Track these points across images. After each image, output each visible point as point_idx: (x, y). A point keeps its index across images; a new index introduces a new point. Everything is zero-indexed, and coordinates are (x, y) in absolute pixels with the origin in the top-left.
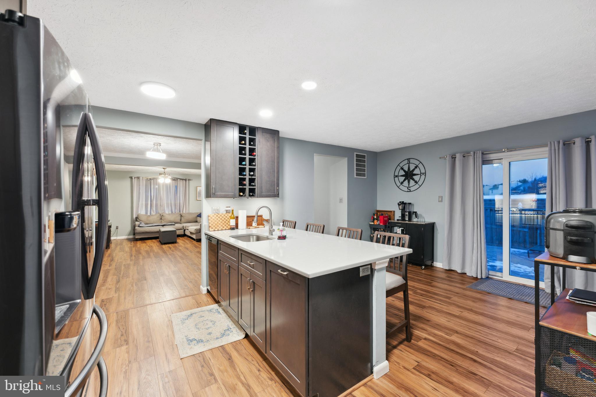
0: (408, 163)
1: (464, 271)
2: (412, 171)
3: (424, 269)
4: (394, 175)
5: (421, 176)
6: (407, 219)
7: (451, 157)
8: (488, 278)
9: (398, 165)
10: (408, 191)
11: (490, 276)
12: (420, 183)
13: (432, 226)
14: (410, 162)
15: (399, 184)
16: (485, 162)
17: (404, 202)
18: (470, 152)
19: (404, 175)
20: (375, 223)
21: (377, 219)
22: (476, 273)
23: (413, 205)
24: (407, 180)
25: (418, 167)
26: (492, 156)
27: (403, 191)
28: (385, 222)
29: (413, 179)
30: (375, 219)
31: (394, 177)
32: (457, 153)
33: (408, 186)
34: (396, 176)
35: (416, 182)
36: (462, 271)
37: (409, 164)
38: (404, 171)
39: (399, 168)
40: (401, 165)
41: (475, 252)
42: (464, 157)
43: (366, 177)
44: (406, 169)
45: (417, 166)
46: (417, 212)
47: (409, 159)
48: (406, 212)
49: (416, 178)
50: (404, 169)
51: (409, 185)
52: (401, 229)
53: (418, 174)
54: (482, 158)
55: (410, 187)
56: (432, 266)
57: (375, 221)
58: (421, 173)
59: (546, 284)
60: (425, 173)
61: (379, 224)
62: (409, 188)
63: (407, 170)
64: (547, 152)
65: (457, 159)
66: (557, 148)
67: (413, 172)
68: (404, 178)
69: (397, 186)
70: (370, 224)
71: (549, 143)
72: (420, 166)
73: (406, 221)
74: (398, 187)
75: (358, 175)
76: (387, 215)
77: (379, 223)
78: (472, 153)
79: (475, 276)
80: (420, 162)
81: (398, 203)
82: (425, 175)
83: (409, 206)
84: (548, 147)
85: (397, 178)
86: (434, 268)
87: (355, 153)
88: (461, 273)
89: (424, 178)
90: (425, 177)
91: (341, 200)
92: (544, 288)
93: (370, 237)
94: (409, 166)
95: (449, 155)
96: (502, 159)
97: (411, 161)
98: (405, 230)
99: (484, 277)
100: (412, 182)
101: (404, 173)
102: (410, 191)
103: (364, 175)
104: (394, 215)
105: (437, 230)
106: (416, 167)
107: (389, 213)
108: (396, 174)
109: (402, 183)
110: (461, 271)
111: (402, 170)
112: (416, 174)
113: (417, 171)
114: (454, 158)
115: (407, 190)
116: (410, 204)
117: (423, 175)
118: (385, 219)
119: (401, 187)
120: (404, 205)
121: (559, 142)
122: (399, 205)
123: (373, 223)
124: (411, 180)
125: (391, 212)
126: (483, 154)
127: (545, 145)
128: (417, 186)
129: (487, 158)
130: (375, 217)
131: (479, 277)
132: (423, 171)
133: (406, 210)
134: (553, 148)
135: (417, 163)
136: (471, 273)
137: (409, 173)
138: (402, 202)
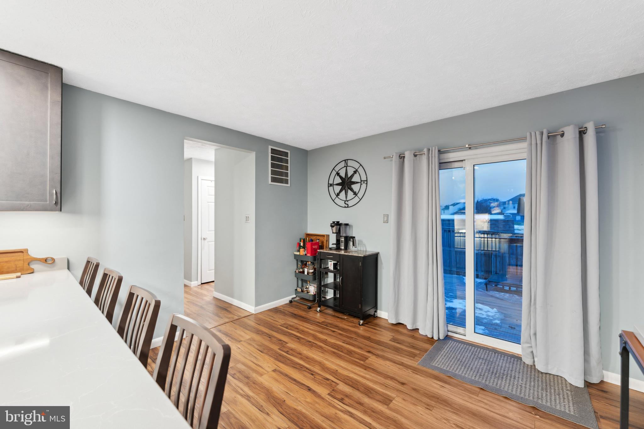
0: (345, 166)
1: (415, 326)
2: (350, 177)
3: (362, 325)
4: (328, 184)
5: (361, 184)
6: (343, 248)
7: (398, 156)
8: (447, 337)
9: (334, 169)
10: (345, 207)
11: (450, 334)
12: (360, 195)
13: (375, 258)
14: (348, 165)
15: (334, 196)
16: (443, 165)
17: (339, 222)
18: (423, 150)
19: (340, 183)
20: (301, 254)
21: (304, 247)
22: (431, 331)
23: (352, 226)
24: (344, 191)
25: (357, 172)
26: (452, 156)
27: (339, 206)
28: (314, 253)
29: (352, 190)
30: (301, 246)
31: (328, 187)
32: (406, 151)
33: (345, 200)
34: (331, 185)
35: (355, 194)
36: (413, 327)
37: (347, 168)
38: (341, 177)
39: (334, 173)
40: (337, 169)
41: (430, 299)
42: (415, 156)
43: (289, 185)
44: (343, 175)
45: (357, 170)
46: (354, 237)
47: (346, 161)
48: (341, 236)
49: (355, 187)
50: (340, 174)
51: (346, 197)
52: (334, 263)
53: (357, 183)
54: (439, 159)
55: (348, 201)
56: (375, 317)
57: (302, 250)
58: (361, 181)
59: (523, 348)
60: (367, 181)
61: (306, 255)
62: (346, 202)
63: (344, 177)
64: (526, 150)
65: (406, 159)
66: (539, 142)
67: (351, 180)
68: (340, 187)
69: (332, 199)
70: (294, 254)
71: (528, 135)
72: (361, 170)
73: (341, 249)
74: (333, 201)
75: (274, 180)
76: (318, 241)
77: (306, 253)
78: (425, 150)
79: (430, 336)
80: (361, 165)
81: (331, 224)
82: (367, 184)
83: (346, 228)
84: (527, 142)
85: (332, 187)
86: (377, 321)
87: (270, 147)
88: (411, 329)
89: (365, 187)
90: (367, 186)
91: (247, 218)
92: (521, 354)
93: (295, 274)
94: (346, 170)
95: (396, 153)
96: (465, 160)
97: (350, 163)
98: (340, 264)
99: (441, 338)
100: (350, 193)
101: (340, 181)
102: (348, 207)
103: (286, 182)
104: (328, 241)
105: (382, 263)
106: (355, 172)
107: (321, 238)
108: (331, 182)
109: (338, 195)
110: (411, 326)
111: (338, 177)
112: (355, 182)
113: (356, 178)
114: (402, 157)
115: (344, 205)
116: (347, 225)
117: (364, 183)
118: (314, 247)
119: (337, 200)
120: (338, 227)
121: (542, 134)
122: (332, 227)
123: (298, 253)
124: (349, 191)
125: (323, 236)
126: (440, 152)
127: (522, 139)
128: (356, 199)
129: (444, 159)
130: (302, 244)
131: (436, 338)
132: (364, 178)
133: (341, 235)
134: (534, 142)
135: (356, 165)
136: (425, 330)
137: (346, 180)
138: (337, 222)
